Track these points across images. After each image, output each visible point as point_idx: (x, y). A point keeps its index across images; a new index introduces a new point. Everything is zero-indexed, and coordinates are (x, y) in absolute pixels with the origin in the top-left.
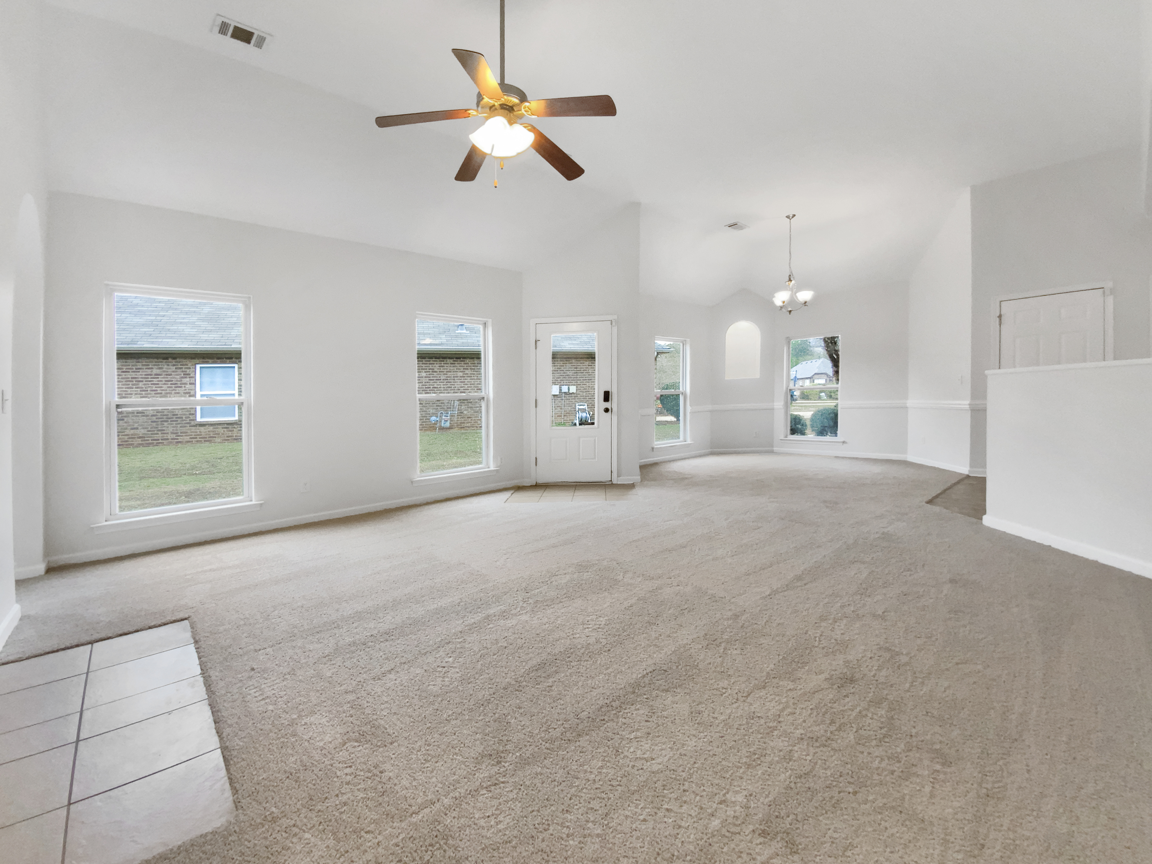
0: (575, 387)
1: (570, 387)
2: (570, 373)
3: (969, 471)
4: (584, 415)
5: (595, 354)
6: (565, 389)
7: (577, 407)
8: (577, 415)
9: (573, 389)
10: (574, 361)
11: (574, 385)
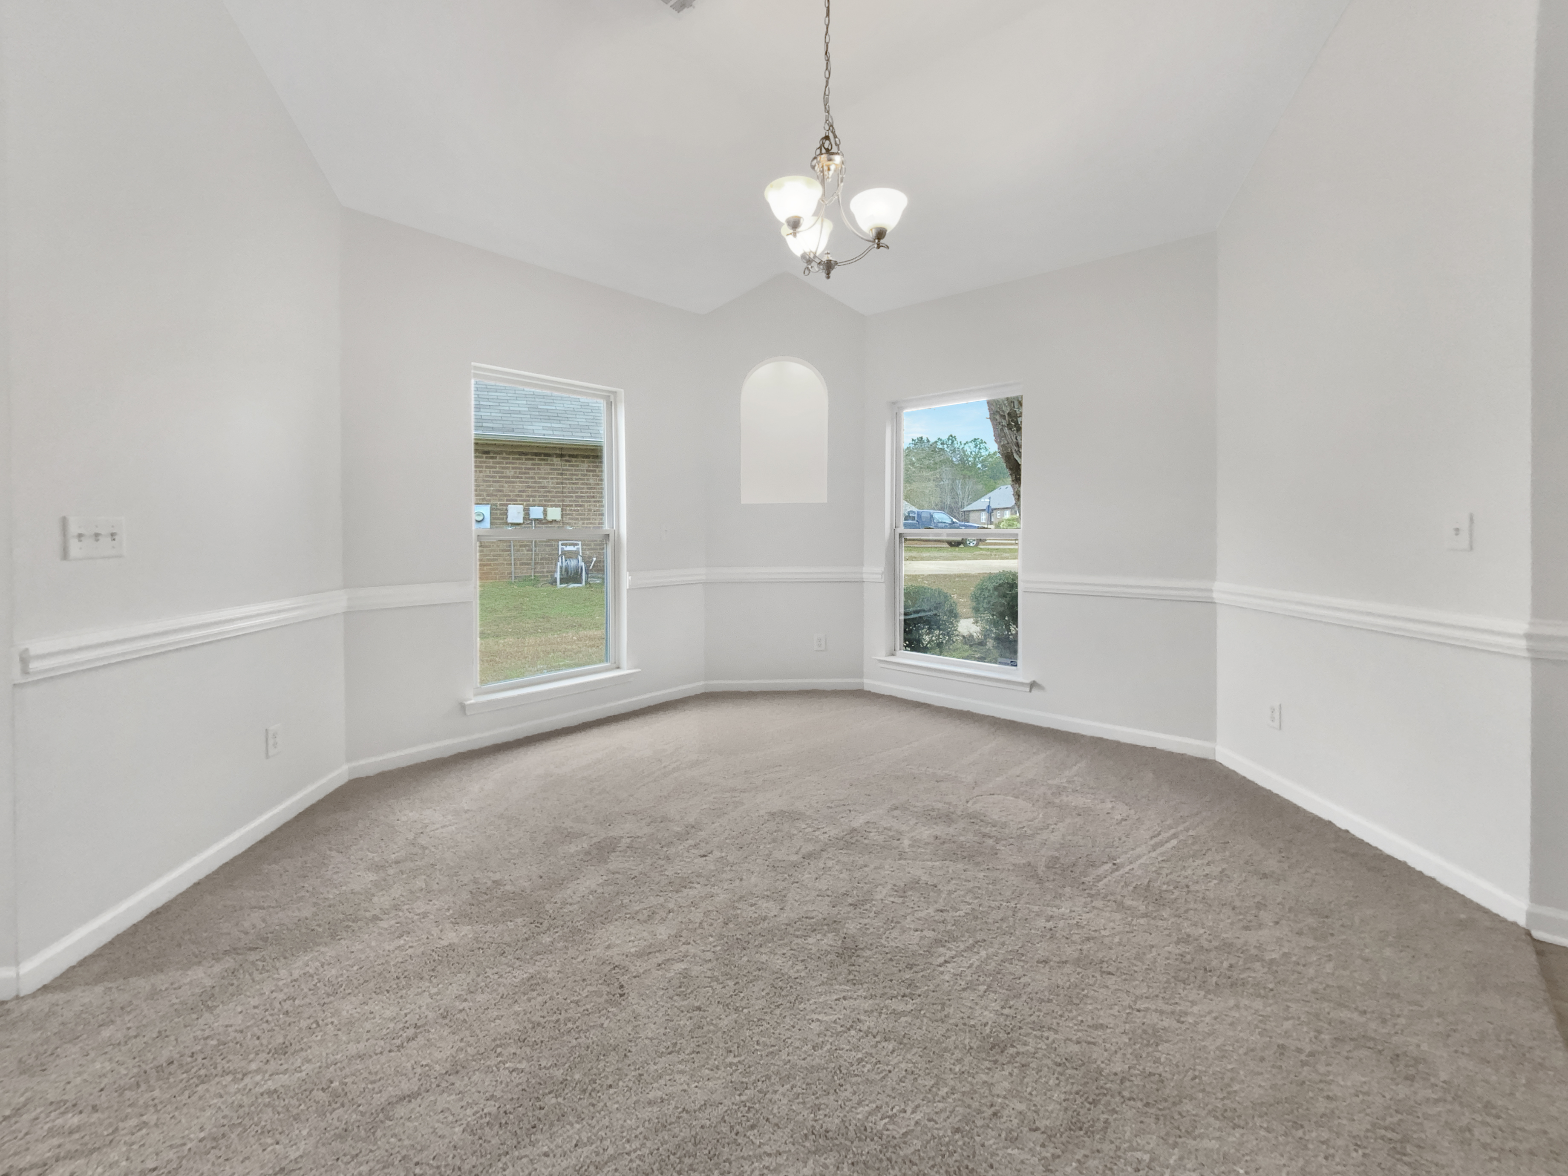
0: (559, 509)
1: (549, 509)
2: (550, 483)
3: (1530, 915)
4: (573, 563)
5: (601, 450)
6: (536, 512)
7: (560, 547)
8: (559, 564)
9: (554, 513)
10: (556, 460)
11: (556, 506)
